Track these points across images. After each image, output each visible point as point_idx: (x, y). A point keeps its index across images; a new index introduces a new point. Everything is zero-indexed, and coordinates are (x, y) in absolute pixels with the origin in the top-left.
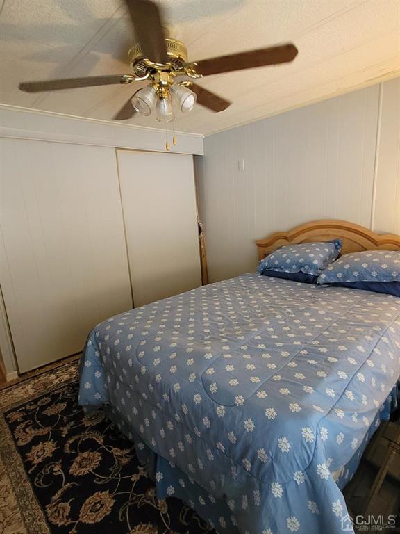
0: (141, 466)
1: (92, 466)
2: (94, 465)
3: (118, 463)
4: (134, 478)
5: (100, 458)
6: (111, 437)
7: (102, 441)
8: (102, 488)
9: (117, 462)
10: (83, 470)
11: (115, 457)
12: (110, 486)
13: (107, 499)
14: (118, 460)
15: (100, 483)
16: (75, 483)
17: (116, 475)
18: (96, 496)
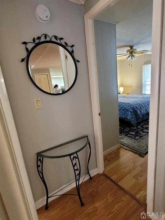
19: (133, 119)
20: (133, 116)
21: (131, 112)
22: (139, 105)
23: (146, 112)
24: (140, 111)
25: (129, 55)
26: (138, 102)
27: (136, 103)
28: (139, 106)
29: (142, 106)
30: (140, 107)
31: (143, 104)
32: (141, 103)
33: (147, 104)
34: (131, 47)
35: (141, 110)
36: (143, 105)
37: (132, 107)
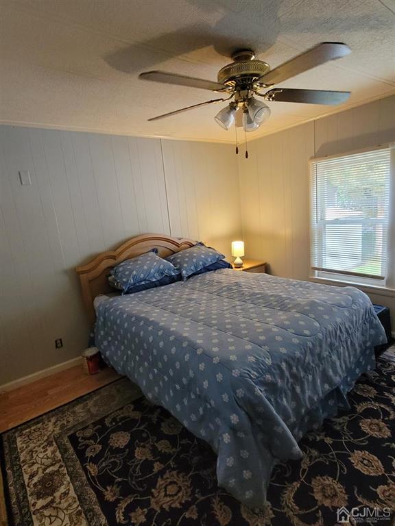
0: (316, 439)
1: (331, 483)
2: (328, 481)
3: (319, 458)
4: (329, 441)
5: (318, 478)
6: (287, 475)
7: (295, 484)
8: (349, 464)
9: (318, 460)
10: (338, 490)
11: (313, 463)
12: (345, 458)
13: (356, 457)
14: (315, 458)
15: (345, 469)
16: (355, 492)
17: (331, 457)
18: (359, 467)
19: (247, 474)
20: (245, 454)
21: (234, 430)
22: (284, 366)
23: (327, 387)
24: (295, 397)
25: (233, 100)
26: (283, 350)
27: (269, 362)
28: (287, 374)
29: (307, 369)
30: (293, 376)
31: (312, 353)
32: (298, 354)
33: (331, 345)
34: (241, 53)
35: (298, 389)
36: (308, 358)
37: (240, 392)
